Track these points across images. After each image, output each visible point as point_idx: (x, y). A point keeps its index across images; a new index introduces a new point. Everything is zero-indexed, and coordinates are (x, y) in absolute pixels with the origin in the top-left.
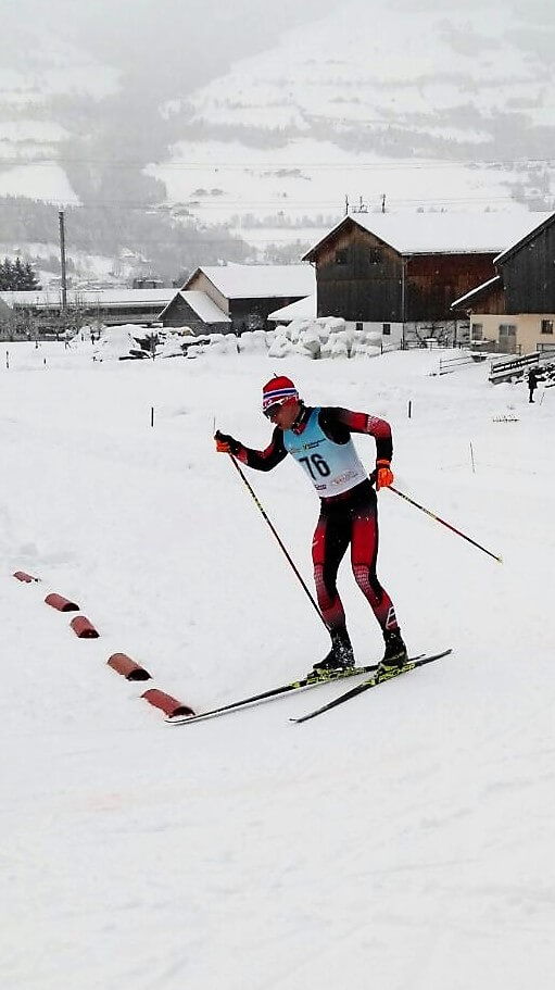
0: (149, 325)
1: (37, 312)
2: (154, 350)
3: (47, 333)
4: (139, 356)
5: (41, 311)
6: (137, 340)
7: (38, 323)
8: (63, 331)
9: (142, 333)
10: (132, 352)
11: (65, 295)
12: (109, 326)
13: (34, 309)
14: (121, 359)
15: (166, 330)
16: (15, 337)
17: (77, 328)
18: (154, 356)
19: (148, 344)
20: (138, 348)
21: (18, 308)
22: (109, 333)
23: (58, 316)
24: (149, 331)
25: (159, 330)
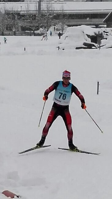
0: (97, 26)
1: (20, 16)
2: (100, 43)
3: (27, 31)
4: (89, 46)
5: (23, 16)
6: (88, 36)
7: (20, 24)
8: (38, 29)
9: (92, 31)
10: (85, 44)
11: (40, 5)
12: (69, 26)
13: (18, 14)
14: (77, 48)
15: (108, 30)
16: (5, 32)
17: (47, 27)
18: (100, 47)
19: (96, 39)
20: (89, 41)
21: (8, 13)
22: (69, 31)
23: (35, 19)
24: (97, 30)
25: (104, 29)
